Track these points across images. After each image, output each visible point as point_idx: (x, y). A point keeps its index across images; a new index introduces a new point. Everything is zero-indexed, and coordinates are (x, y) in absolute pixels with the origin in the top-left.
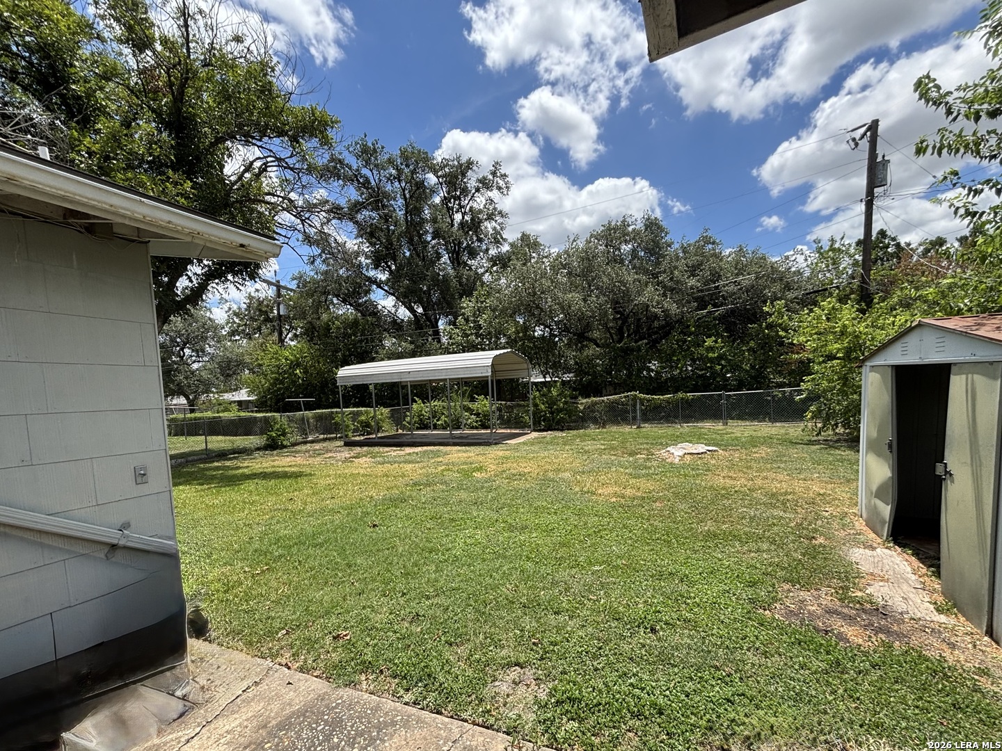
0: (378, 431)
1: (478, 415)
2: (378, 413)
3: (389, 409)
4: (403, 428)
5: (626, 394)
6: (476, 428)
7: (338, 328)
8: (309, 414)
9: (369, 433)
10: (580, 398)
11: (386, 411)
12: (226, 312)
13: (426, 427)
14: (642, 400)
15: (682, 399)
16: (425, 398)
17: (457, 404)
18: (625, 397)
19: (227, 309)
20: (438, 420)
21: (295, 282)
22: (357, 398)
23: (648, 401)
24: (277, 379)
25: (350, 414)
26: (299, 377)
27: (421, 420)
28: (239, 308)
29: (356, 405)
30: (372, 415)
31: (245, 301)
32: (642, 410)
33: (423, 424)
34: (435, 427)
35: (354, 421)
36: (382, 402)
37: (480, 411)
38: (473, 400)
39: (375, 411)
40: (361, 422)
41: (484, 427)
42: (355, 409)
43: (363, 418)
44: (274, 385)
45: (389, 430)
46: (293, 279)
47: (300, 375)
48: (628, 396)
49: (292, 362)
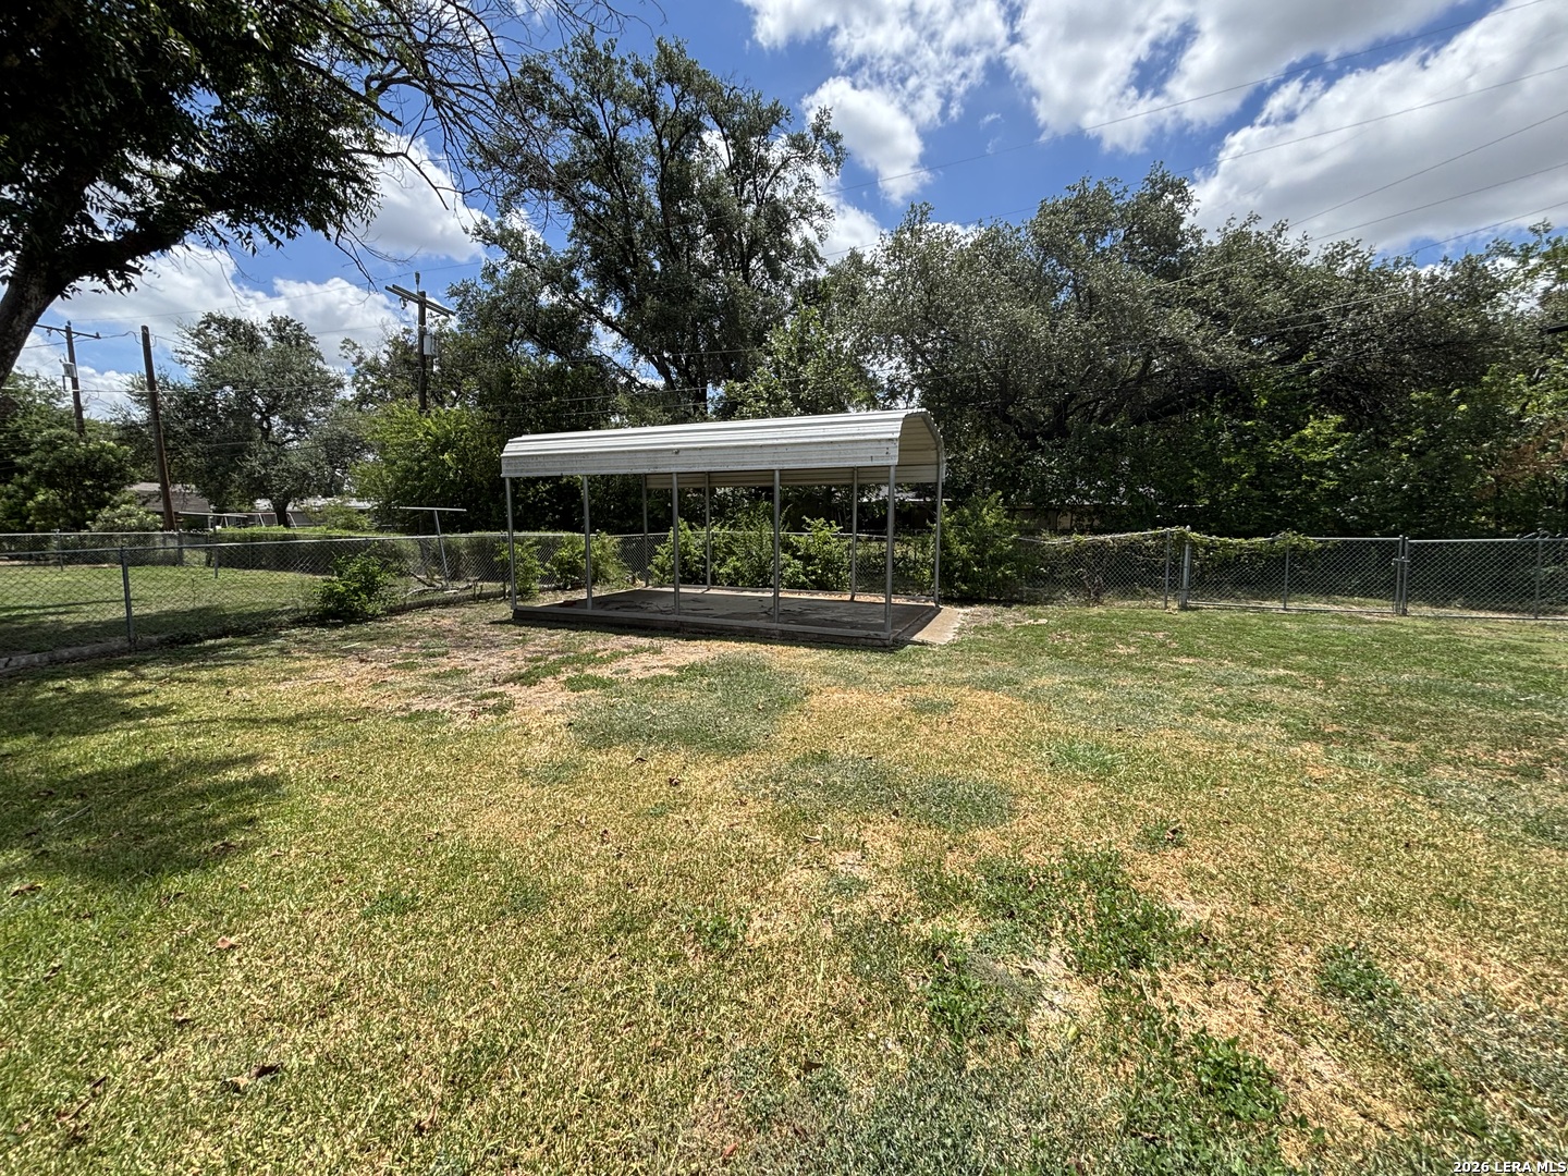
0: (594, 582)
1: (808, 559)
2: (595, 544)
3: (617, 539)
4: (647, 576)
5: (1160, 531)
6: (802, 587)
7: (527, 380)
8: (461, 538)
9: (576, 586)
10: (1045, 534)
11: (611, 541)
12: (354, 364)
13: (693, 578)
14: (1194, 545)
15: (1295, 548)
16: (695, 518)
17: (762, 534)
18: (1155, 538)
19: (355, 359)
20: (720, 566)
21: (456, 300)
22: (558, 512)
23: (1208, 549)
24: (409, 470)
25: (536, 543)
26: (450, 469)
27: (685, 564)
28: (376, 359)
29: (554, 527)
30: (583, 548)
31: (387, 348)
32: (1192, 569)
33: (690, 572)
34: (715, 581)
35: (543, 559)
36: (603, 522)
37: (812, 551)
38: (798, 527)
39: (588, 542)
40: (560, 562)
41: (822, 586)
42: (550, 534)
43: (564, 553)
44: (401, 480)
45: (617, 582)
46: (453, 294)
47: (450, 463)
48: (1164, 536)
49: (438, 440)
